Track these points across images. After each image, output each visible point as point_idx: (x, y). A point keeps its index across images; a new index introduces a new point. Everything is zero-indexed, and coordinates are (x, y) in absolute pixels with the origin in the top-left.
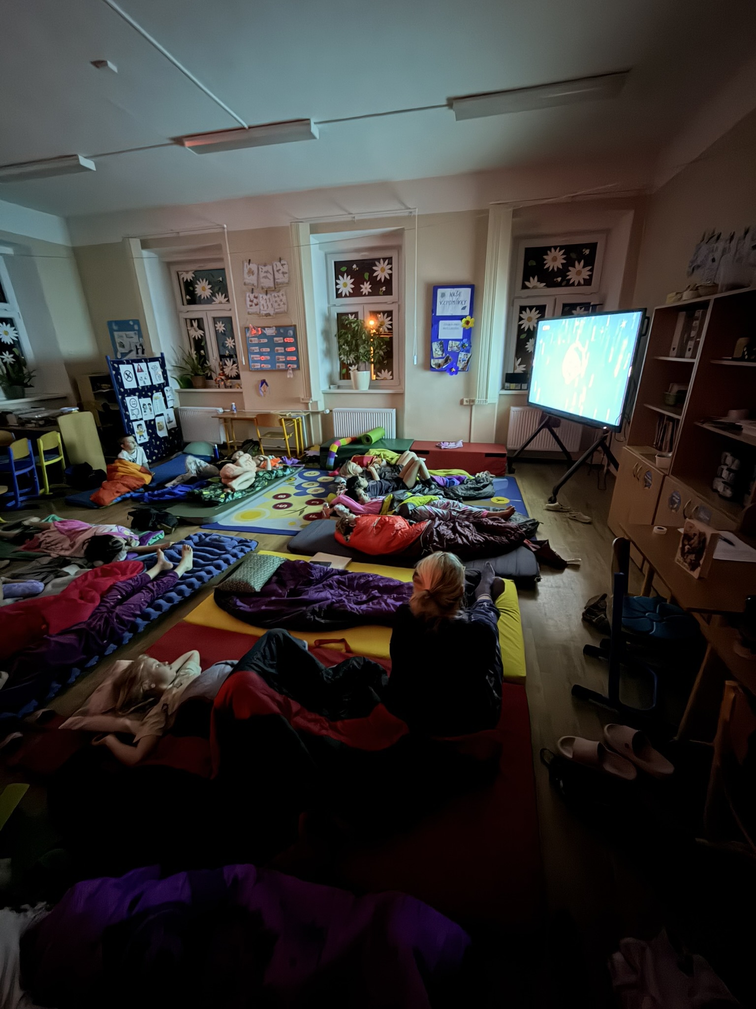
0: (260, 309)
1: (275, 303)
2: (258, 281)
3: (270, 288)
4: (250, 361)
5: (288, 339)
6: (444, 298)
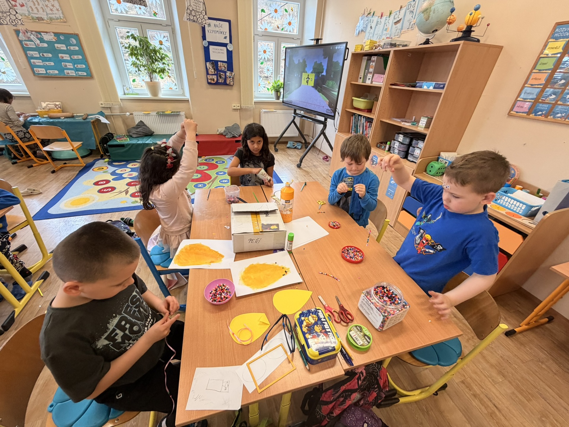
1: (45, 7)
4: (31, 66)
5: (72, 48)
6: (210, 28)
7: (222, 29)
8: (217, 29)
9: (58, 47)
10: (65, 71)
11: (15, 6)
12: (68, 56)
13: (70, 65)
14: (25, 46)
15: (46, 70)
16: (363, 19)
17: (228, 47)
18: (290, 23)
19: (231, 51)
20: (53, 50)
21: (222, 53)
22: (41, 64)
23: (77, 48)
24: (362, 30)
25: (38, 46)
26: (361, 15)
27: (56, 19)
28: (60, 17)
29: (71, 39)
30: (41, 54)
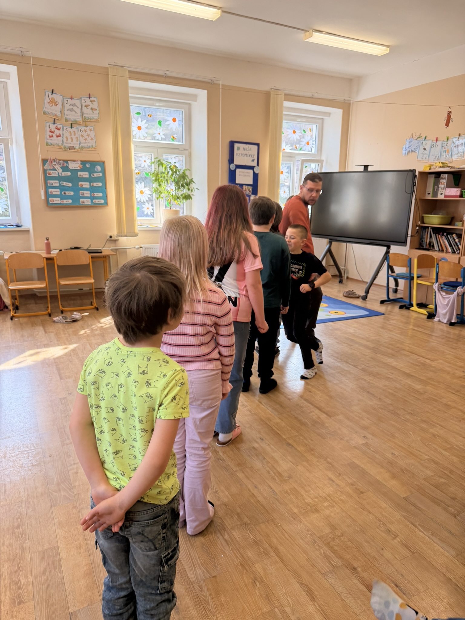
0: (63, 142)
1: (81, 137)
2: (61, 112)
3: (76, 121)
4: (48, 196)
5: (95, 175)
6: (239, 151)
7: (250, 153)
8: (246, 152)
9: (80, 175)
10: (81, 200)
11: (52, 136)
12: (88, 183)
13: (87, 194)
14: (48, 175)
15: (61, 200)
16: (411, 141)
17: (255, 170)
18: (308, 143)
19: (257, 174)
20: (74, 178)
21: (249, 176)
22: (59, 193)
23: (101, 175)
24: (412, 151)
25: (60, 175)
26: (409, 138)
27: (88, 148)
28: (92, 145)
29: (96, 167)
30: (61, 182)
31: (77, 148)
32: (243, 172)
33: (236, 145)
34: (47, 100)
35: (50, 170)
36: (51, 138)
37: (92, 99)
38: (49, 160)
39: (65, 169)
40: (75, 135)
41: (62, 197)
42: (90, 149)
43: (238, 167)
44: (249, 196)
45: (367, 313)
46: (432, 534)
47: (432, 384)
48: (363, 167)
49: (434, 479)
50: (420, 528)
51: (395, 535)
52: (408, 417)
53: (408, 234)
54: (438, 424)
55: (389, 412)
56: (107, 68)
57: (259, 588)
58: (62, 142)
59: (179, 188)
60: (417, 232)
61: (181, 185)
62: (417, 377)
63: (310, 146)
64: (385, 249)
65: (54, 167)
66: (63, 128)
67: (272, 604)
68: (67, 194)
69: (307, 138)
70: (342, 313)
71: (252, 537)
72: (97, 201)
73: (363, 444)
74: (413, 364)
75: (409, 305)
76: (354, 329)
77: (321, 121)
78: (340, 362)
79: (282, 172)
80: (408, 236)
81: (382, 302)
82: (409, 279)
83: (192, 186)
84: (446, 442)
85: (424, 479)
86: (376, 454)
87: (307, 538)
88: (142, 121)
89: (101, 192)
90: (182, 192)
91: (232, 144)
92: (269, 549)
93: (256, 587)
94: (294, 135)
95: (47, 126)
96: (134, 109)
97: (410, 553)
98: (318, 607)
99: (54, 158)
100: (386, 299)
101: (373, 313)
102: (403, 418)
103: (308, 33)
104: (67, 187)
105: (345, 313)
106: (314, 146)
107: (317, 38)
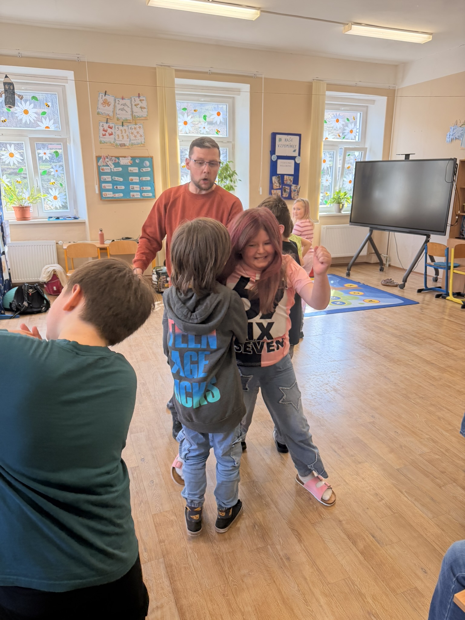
0: (115, 139)
1: (131, 135)
2: (113, 112)
3: (127, 120)
4: (101, 190)
5: (144, 169)
6: (280, 142)
7: (292, 143)
8: (288, 143)
9: (130, 170)
10: (131, 193)
11: (104, 135)
12: (138, 178)
13: (137, 187)
14: (101, 171)
15: (113, 194)
16: (456, 129)
17: (296, 160)
18: (351, 131)
19: (299, 164)
20: (125, 174)
21: (290, 166)
22: (111, 188)
23: (149, 169)
24: (456, 138)
25: (112, 170)
26: (453, 125)
27: (137, 145)
28: (141, 142)
29: (145, 162)
30: (113, 177)
31: (128, 145)
32: (285, 163)
33: (278, 137)
34: (101, 101)
35: (103, 166)
36: (104, 137)
37: (141, 98)
38: (102, 157)
39: (117, 165)
40: (125, 133)
41: (115, 191)
42: (139, 146)
43: (280, 157)
44: (290, 186)
45: (402, 302)
46: (415, 500)
47: (449, 372)
48: (405, 155)
49: (429, 456)
50: (406, 494)
51: (381, 498)
52: (418, 401)
53: (447, 223)
54: (446, 408)
55: (401, 395)
56: (155, 68)
57: (257, 530)
58: (113, 140)
59: (222, 180)
60: (457, 221)
61: (224, 177)
62: (436, 365)
63: (354, 134)
64: (425, 237)
65: (107, 163)
66: (115, 127)
67: (266, 542)
68: (119, 188)
69: (351, 126)
70: (376, 302)
71: (257, 492)
72: (145, 194)
73: (370, 423)
74: (435, 352)
75: (446, 295)
76: (385, 317)
77: (365, 109)
78: (364, 348)
79: (325, 161)
80: (448, 225)
81: (420, 291)
82: (446, 268)
83: (235, 177)
84: (449, 424)
85: (420, 455)
86: (379, 432)
87: (304, 496)
88: (188, 116)
89: (150, 186)
90: (225, 184)
91: (274, 135)
92: (270, 502)
93: (255, 529)
94: (337, 123)
95: (101, 126)
96: (180, 105)
97: (391, 512)
98: (303, 548)
99: (107, 155)
100: (424, 288)
101: (408, 302)
102: (413, 401)
103: (347, 26)
104: (118, 182)
105: (380, 302)
106: (358, 134)
107: (357, 30)
